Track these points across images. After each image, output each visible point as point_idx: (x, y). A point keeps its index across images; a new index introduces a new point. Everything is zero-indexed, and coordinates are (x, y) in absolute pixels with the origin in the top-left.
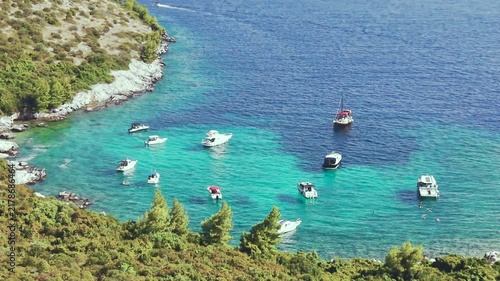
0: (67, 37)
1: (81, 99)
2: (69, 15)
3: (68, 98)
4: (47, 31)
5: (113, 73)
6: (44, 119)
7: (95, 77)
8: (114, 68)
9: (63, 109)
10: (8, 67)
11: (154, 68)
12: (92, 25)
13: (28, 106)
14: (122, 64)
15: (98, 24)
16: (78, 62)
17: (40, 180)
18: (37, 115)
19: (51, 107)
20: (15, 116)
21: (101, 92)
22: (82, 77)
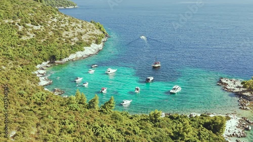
0: (71, 35)
1: (72, 57)
2: (73, 28)
3: (67, 56)
4: (64, 34)
5: (85, 48)
6: (58, 63)
7: (77, 49)
8: (85, 46)
9: (65, 60)
10: (48, 45)
11: (100, 46)
12: (81, 31)
13: (53, 59)
14: (88, 45)
15: (83, 31)
16: (73, 44)
17: (50, 84)
18: (56, 62)
19: (60, 59)
20: (48, 62)
21: (79, 54)
22: (73, 49)
